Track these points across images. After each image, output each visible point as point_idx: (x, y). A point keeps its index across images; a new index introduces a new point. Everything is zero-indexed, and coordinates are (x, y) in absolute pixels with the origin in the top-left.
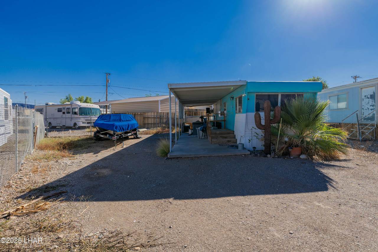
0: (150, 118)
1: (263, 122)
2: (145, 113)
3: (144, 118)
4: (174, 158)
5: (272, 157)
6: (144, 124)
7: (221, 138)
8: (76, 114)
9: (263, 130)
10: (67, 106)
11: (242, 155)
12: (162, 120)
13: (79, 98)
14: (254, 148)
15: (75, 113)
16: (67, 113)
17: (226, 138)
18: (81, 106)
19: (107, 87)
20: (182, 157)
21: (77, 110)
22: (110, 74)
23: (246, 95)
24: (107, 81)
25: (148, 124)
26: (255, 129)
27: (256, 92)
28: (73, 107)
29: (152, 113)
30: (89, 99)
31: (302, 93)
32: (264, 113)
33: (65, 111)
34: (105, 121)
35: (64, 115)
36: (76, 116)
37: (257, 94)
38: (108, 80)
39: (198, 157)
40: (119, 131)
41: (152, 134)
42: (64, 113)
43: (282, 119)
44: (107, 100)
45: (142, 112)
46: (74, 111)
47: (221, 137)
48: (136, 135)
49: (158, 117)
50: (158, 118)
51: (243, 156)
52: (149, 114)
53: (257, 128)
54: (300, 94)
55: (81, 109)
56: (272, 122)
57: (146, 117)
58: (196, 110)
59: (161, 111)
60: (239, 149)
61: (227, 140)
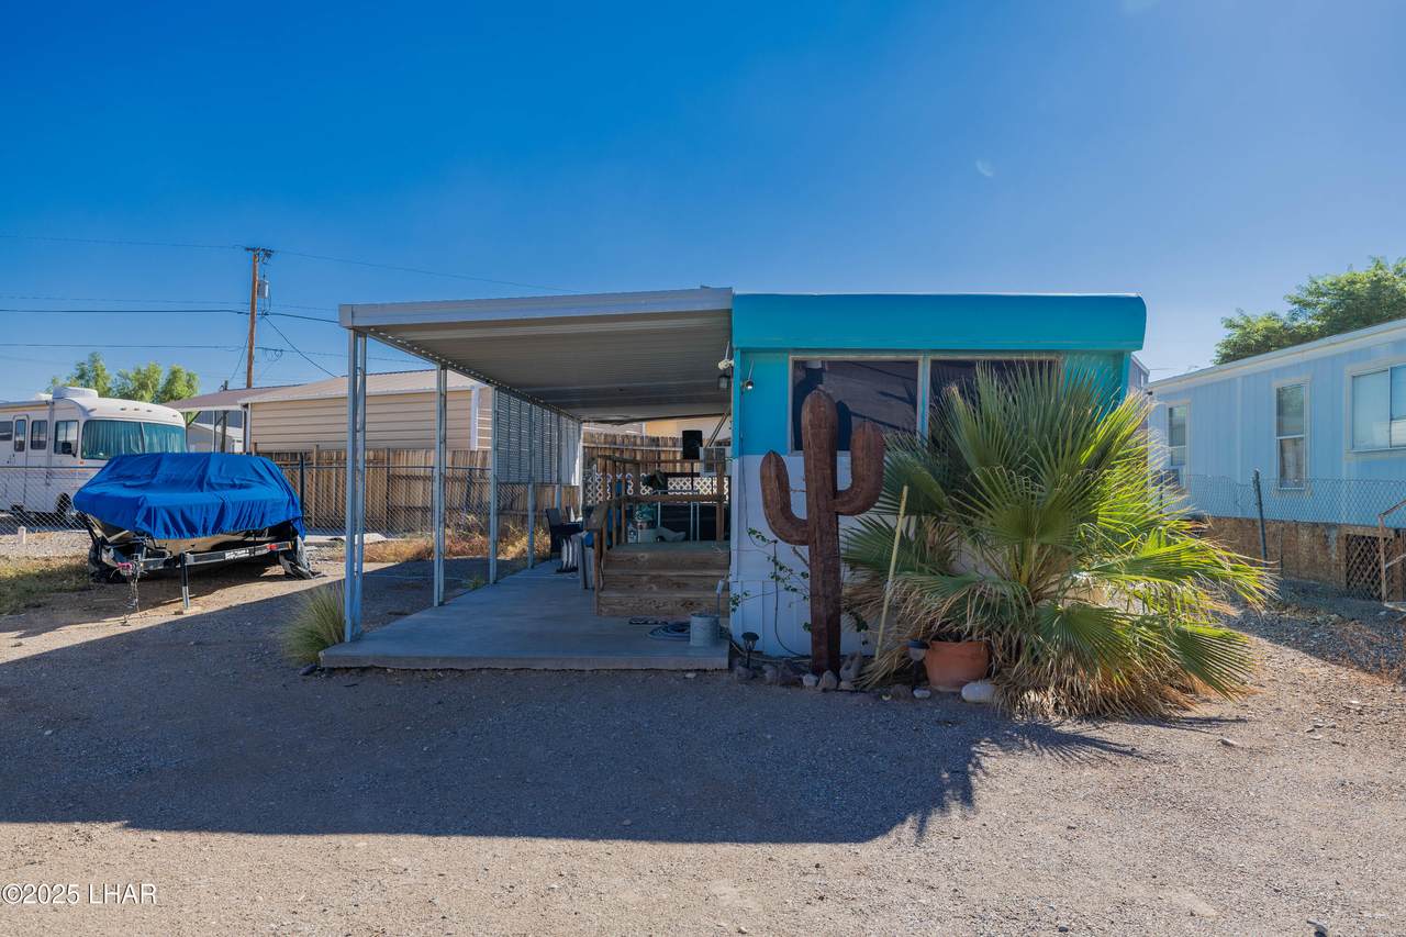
0: (417, 478)
1: (800, 509)
2: (395, 451)
3: (392, 479)
4: (347, 669)
5: (820, 689)
6: (392, 511)
7: (655, 588)
8: (69, 452)
9: (803, 543)
10: (36, 412)
11: (688, 671)
12: (475, 493)
13: (139, 372)
14: (752, 637)
15: (66, 448)
16: (32, 447)
17: (680, 586)
18: (94, 415)
19: (253, 317)
20: (385, 668)
21: (73, 435)
22: (268, 254)
23: (732, 362)
24: (257, 289)
25: (410, 509)
26: (763, 539)
27: (796, 350)
28: (59, 416)
29: (432, 453)
30: (184, 377)
31: (1049, 352)
32: (802, 458)
33: (26, 438)
34: (125, 486)
35: (20, 456)
36: (67, 460)
37: (800, 357)
38: (262, 285)
39: (461, 671)
40: (167, 531)
41: (392, 557)
42: (20, 447)
43: (906, 488)
44: (249, 386)
45: (383, 450)
46: (61, 439)
47: (654, 579)
48: (294, 560)
49: (459, 473)
50: (457, 479)
51: (689, 675)
52: (417, 461)
53: (770, 536)
54: (1015, 358)
55: (91, 425)
56: (843, 504)
57: (403, 472)
58: (655, 441)
59: (480, 442)
60: (691, 643)
61: (680, 595)
